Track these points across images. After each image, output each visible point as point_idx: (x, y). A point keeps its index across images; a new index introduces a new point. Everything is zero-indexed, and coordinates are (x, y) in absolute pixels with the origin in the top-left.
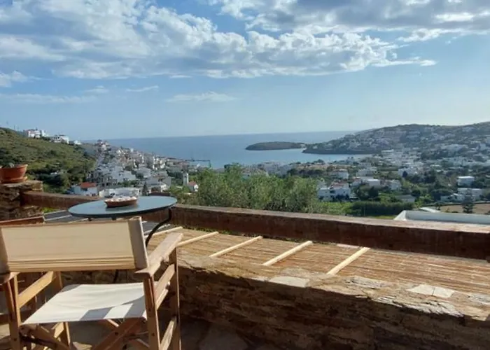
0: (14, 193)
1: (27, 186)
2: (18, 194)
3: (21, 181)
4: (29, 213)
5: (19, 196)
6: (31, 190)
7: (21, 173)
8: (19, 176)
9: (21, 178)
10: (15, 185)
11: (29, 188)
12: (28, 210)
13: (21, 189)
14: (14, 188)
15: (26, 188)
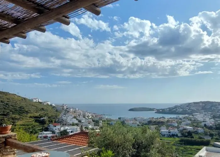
0: (2, 140)
1: (9, 136)
2: (4, 140)
3: (7, 133)
4: (8, 150)
5: (4, 141)
6: (11, 138)
7: (8, 129)
8: (7, 131)
9: (8, 131)
10: (4, 135)
11: (10, 137)
12: (8, 148)
13: (6, 138)
14: (3, 137)
15: (8, 137)
